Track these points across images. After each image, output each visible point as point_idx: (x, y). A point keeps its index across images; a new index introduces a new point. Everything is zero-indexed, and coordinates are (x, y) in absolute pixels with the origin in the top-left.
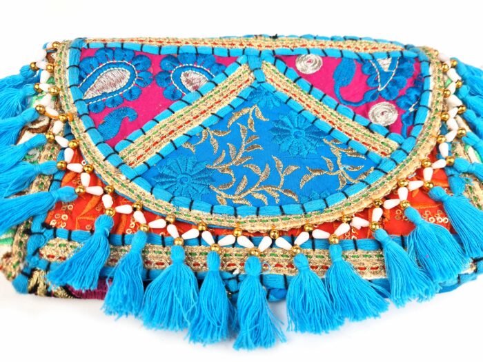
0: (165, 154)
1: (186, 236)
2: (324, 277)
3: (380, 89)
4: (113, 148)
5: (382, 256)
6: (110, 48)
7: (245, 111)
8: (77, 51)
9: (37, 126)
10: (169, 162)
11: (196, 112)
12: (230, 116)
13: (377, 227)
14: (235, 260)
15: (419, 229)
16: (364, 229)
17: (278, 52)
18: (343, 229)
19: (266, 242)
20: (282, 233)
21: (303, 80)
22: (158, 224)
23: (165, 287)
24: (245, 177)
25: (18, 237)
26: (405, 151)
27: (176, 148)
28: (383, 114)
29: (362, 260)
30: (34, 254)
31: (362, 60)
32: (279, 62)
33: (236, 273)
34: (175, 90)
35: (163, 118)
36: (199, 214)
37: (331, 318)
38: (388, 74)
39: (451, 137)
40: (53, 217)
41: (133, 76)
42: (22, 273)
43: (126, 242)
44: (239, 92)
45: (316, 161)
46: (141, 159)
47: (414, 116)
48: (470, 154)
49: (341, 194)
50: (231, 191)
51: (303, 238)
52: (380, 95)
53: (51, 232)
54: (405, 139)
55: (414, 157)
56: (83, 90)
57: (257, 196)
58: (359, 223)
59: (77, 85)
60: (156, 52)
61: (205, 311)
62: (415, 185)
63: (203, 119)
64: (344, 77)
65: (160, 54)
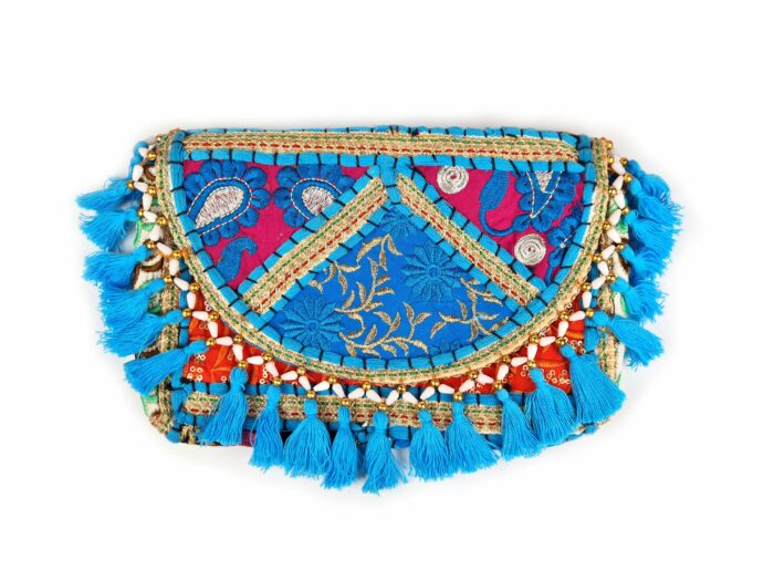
0: (290, 296)
1: (318, 388)
2: (445, 429)
3: (532, 216)
4: (236, 291)
5: (501, 412)
6: (217, 161)
7: (375, 242)
8: (178, 166)
9: (151, 263)
10: (296, 305)
11: (321, 242)
12: (360, 247)
13: (500, 387)
14: (364, 411)
15: (539, 391)
16: (489, 386)
17: (417, 162)
18: (468, 386)
19: (393, 397)
20: (408, 388)
21: (443, 202)
22: (290, 376)
23: (301, 443)
24: (375, 327)
25: (161, 395)
26: (544, 302)
27: (302, 288)
28: (531, 250)
29: (482, 415)
30: (179, 411)
31: (517, 172)
32: (417, 176)
33: (365, 425)
34: (296, 215)
35: (286, 251)
36: (329, 365)
37: (447, 467)
38: (544, 197)
39: (597, 283)
40: (189, 372)
41: (247, 195)
42: (174, 429)
43: (261, 391)
44: (369, 215)
45: (449, 305)
46: (267, 303)
47: (564, 256)
48: (615, 302)
49: (470, 347)
50: (361, 340)
51: (428, 393)
52: (531, 223)
53: (189, 387)
54: (547, 286)
55: (552, 309)
56: (194, 218)
57: (386, 348)
58: (484, 379)
59: (185, 212)
60: (270, 162)
61: (338, 465)
62: (547, 342)
63: (329, 252)
64: (493, 196)
65: (275, 164)
